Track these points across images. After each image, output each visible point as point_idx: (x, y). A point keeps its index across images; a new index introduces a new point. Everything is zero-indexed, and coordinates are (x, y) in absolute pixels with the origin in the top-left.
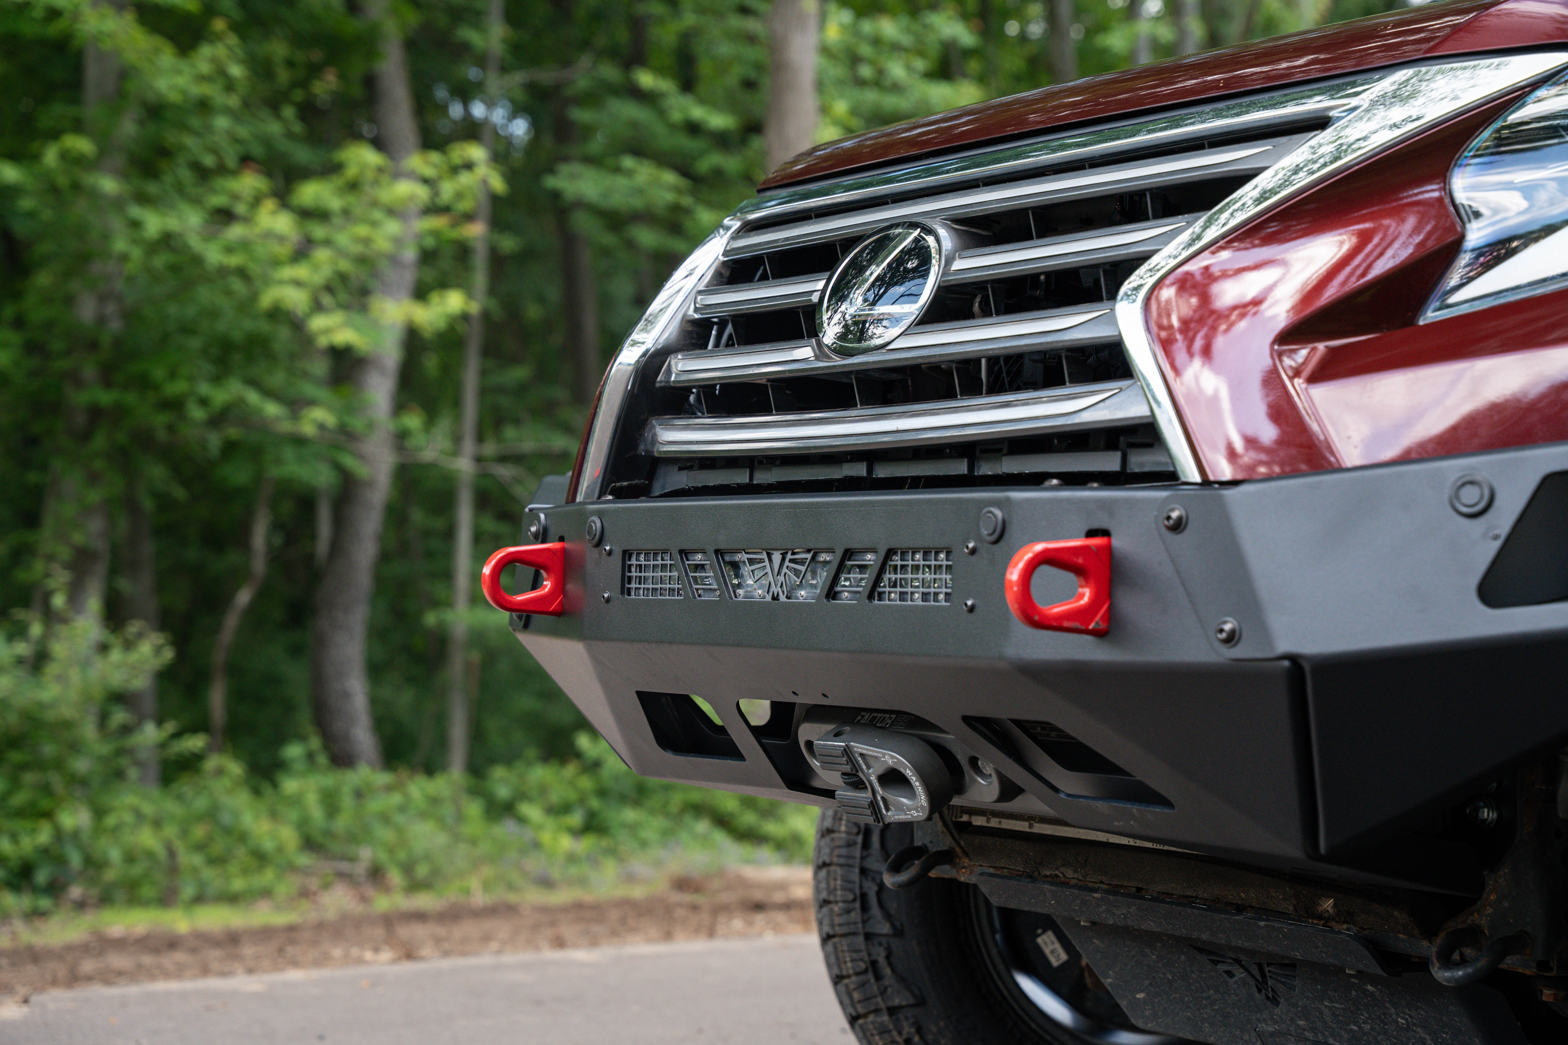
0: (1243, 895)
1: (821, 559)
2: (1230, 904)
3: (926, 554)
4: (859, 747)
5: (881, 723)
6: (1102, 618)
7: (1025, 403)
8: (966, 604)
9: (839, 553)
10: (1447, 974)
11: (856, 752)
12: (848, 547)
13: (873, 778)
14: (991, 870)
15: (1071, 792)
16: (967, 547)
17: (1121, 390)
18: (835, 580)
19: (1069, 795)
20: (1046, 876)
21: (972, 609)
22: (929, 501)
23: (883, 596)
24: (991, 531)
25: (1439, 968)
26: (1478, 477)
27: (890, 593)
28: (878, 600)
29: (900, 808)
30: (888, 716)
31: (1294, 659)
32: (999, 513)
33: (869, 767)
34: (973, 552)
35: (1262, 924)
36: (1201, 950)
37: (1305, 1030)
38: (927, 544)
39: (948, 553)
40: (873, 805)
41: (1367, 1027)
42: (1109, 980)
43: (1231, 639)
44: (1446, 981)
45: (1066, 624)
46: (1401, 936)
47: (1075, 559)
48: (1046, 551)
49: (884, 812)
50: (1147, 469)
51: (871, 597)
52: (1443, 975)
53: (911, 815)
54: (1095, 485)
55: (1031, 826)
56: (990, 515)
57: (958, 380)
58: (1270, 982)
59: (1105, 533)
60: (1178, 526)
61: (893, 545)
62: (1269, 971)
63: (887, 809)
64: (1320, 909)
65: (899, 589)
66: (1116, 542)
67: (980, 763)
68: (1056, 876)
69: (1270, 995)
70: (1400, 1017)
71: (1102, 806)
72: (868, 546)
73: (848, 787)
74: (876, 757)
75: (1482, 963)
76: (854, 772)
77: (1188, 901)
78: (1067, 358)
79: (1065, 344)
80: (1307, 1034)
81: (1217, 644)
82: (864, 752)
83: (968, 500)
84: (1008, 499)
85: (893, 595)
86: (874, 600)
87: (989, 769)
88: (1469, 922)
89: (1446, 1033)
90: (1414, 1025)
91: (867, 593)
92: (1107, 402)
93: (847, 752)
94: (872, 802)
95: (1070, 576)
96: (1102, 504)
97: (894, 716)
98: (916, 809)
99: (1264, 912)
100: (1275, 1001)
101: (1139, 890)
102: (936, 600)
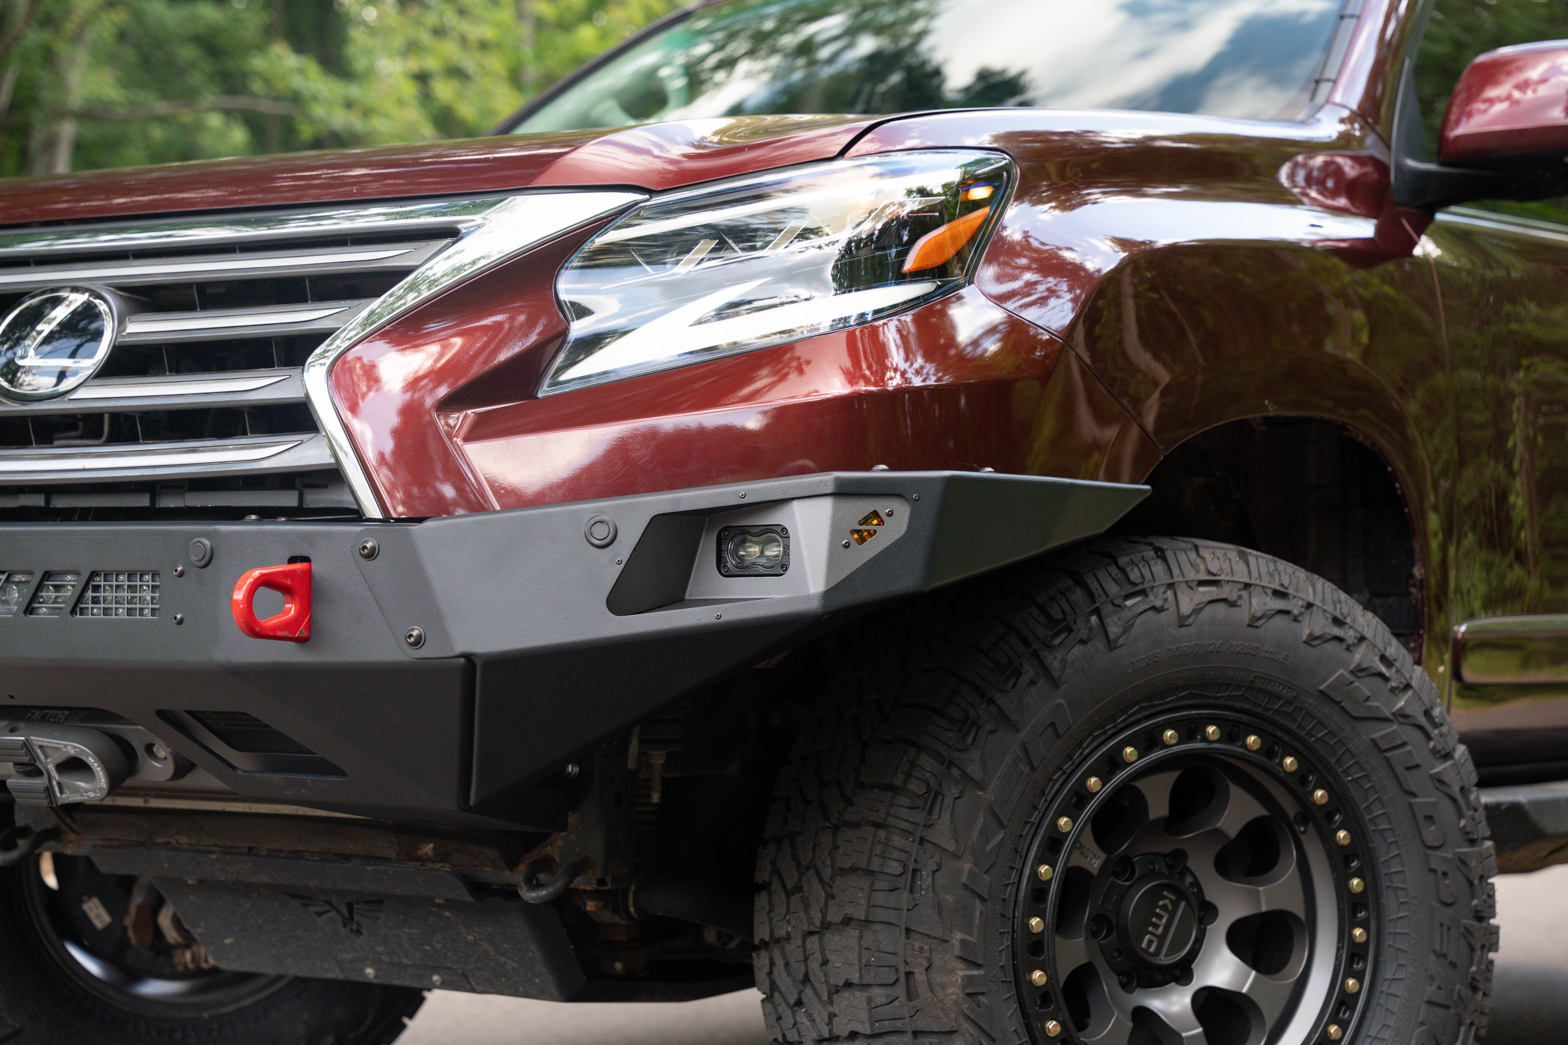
0: (351, 846)
1: (17, 580)
2: (336, 855)
3: (131, 576)
4: (37, 740)
5: (53, 718)
6: (305, 628)
7: (213, 449)
8: (176, 618)
9: (38, 576)
10: (534, 894)
11: (35, 745)
12: (48, 570)
13: (51, 767)
14: (100, 843)
15: (245, 769)
16: (176, 570)
17: (302, 442)
18: (34, 598)
19: (244, 771)
20: (158, 844)
21: (181, 622)
22: (136, 531)
23: (85, 611)
24: (201, 557)
25: (527, 891)
26: (605, 518)
27: (92, 608)
28: (80, 615)
29: (77, 790)
30: (60, 712)
31: (469, 657)
32: (207, 542)
33: (46, 757)
34: (181, 574)
35: (370, 868)
36: (295, 896)
37: (382, 954)
38: (133, 567)
39: (154, 575)
40: (49, 790)
41: (439, 946)
42: (200, 930)
43: (418, 642)
44: (532, 899)
45: (279, 633)
46: (487, 869)
47: (285, 581)
48: (263, 575)
49: (58, 794)
50: (322, 505)
51: (73, 612)
52: (530, 896)
53: (88, 796)
54: (283, 519)
55: (146, 801)
56: (200, 544)
57: (141, 426)
58: (356, 918)
59: (306, 559)
60: (371, 555)
61: (96, 568)
62: (358, 909)
63: (62, 792)
64: (420, 853)
65: (102, 606)
66: (314, 567)
67: (155, 749)
68: (169, 843)
69: (354, 928)
70: (470, 935)
71: (277, 778)
72: (71, 569)
73: (19, 774)
74: (57, 748)
75: (560, 884)
76: (32, 762)
77: (298, 855)
78: (248, 412)
79: (251, 403)
80: (384, 957)
81: (406, 647)
82: (45, 744)
83: (175, 532)
84: (216, 532)
85: (95, 610)
86: (76, 615)
87: (162, 753)
88: (544, 853)
89: (508, 944)
90: (482, 940)
91: (70, 608)
92: (292, 451)
93: (26, 745)
94: (47, 787)
95: (278, 595)
96: (302, 536)
97: (67, 712)
98: (94, 791)
99: (369, 858)
100: (359, 932)
101: (250, 849)
102: (141, 614)
